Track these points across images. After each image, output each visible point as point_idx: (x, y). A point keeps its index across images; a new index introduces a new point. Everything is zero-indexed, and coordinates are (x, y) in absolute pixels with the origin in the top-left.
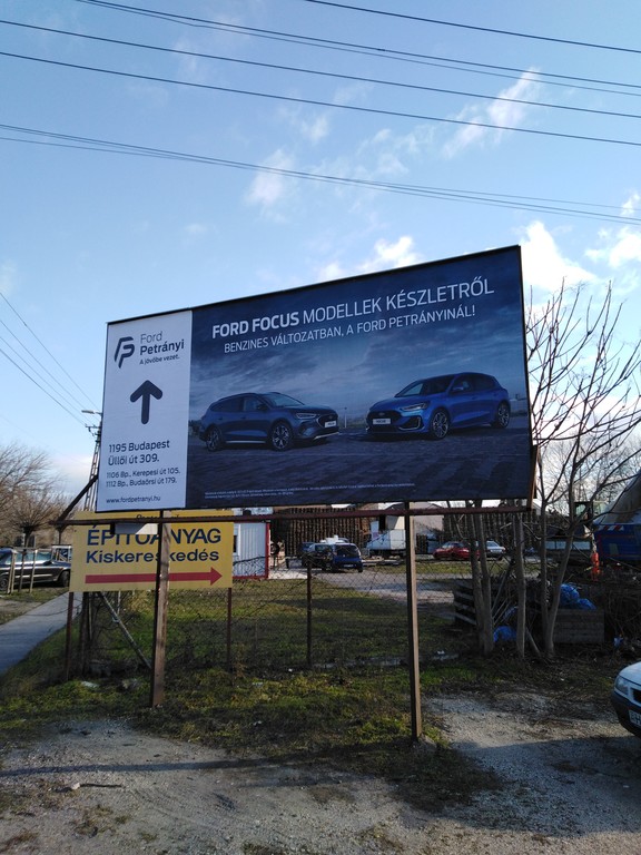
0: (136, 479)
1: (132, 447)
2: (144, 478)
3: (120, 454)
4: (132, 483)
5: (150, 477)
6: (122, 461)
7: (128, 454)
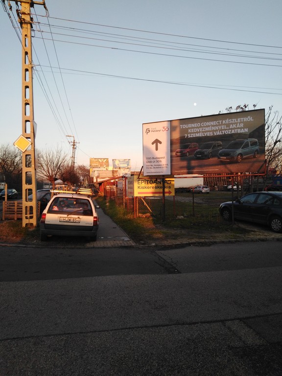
0: (155, 167)
1: (153, 158)
2: (158, 167)
3: (150, 160)
4: (154, 168)
5: (160, 166)
6: (151, 162)
7: (152, 160)
